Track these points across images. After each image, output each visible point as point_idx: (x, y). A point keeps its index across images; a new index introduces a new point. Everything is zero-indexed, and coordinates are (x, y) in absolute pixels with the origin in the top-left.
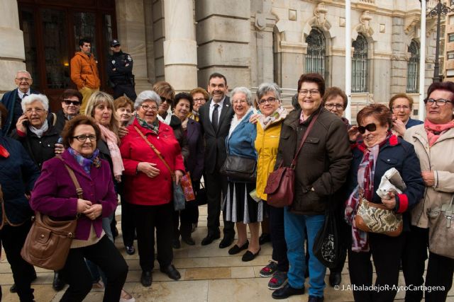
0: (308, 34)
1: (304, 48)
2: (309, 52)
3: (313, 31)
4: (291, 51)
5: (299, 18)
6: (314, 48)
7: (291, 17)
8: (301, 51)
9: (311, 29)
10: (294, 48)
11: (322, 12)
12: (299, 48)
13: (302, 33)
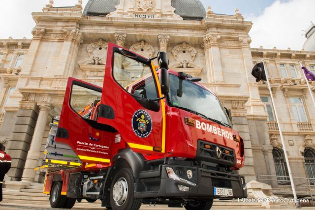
0: (303, 151)
1: (302, 159)
2: (307, 161)
3: (305, 150)
4: (294, 161)
5: (295, 144)
6: (309, 159)
7: (290, 144)
8: (301, 161)
9: (304, 149)
10: (295, 159)
11: (309, 140)
12: (299, 159)
13: (298, 151)
